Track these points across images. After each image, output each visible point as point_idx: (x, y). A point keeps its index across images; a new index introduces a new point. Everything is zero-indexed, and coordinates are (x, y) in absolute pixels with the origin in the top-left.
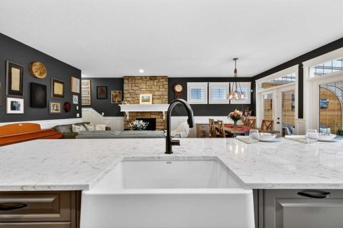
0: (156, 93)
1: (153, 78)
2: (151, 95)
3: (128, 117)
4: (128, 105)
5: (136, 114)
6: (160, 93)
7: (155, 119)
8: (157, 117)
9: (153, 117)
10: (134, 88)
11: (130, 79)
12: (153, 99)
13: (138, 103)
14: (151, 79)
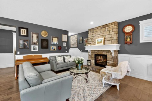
0: (107, 36)
1: (105, 26)
2: (103, 38)
3: (90, 53)
4: (90, 46)
5: (94, 51)
6: (110, 36)
7: (106, 55)
8: (108, 54)
9: (105, 53)
10: (93, 35)
11: (91, 30)
12: (104, 41)
13: (95, 44)
14: (103, 27)
